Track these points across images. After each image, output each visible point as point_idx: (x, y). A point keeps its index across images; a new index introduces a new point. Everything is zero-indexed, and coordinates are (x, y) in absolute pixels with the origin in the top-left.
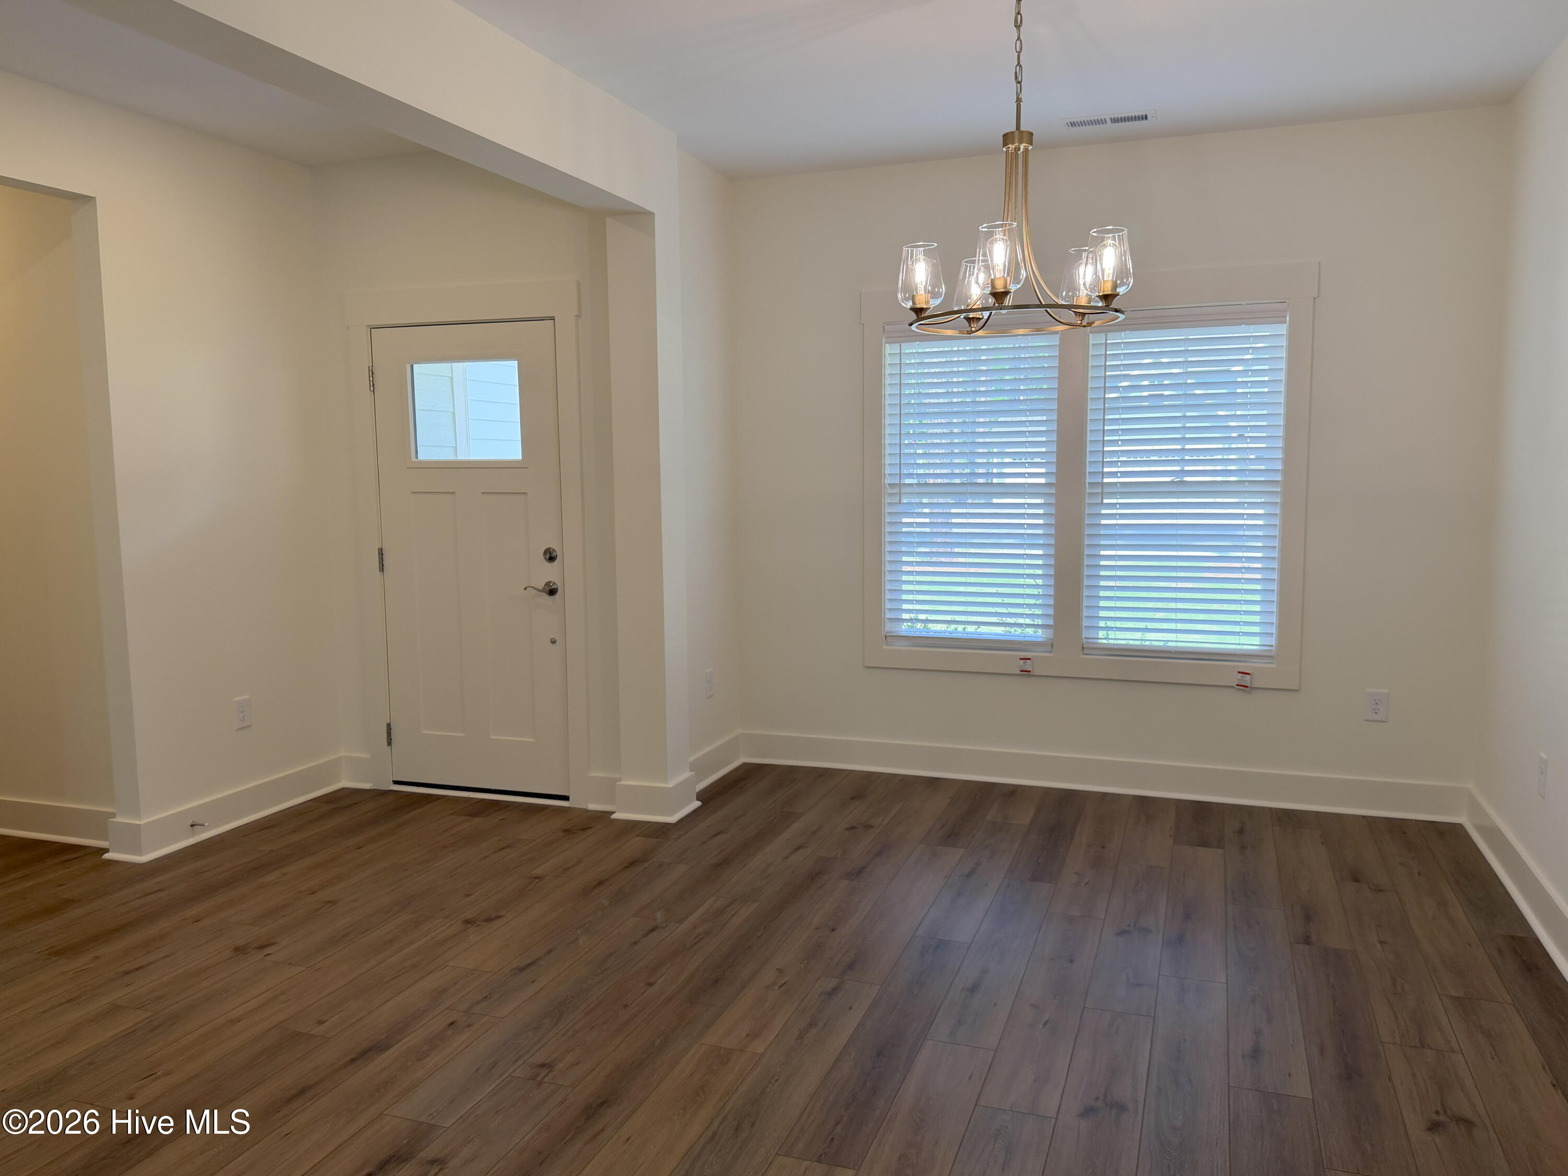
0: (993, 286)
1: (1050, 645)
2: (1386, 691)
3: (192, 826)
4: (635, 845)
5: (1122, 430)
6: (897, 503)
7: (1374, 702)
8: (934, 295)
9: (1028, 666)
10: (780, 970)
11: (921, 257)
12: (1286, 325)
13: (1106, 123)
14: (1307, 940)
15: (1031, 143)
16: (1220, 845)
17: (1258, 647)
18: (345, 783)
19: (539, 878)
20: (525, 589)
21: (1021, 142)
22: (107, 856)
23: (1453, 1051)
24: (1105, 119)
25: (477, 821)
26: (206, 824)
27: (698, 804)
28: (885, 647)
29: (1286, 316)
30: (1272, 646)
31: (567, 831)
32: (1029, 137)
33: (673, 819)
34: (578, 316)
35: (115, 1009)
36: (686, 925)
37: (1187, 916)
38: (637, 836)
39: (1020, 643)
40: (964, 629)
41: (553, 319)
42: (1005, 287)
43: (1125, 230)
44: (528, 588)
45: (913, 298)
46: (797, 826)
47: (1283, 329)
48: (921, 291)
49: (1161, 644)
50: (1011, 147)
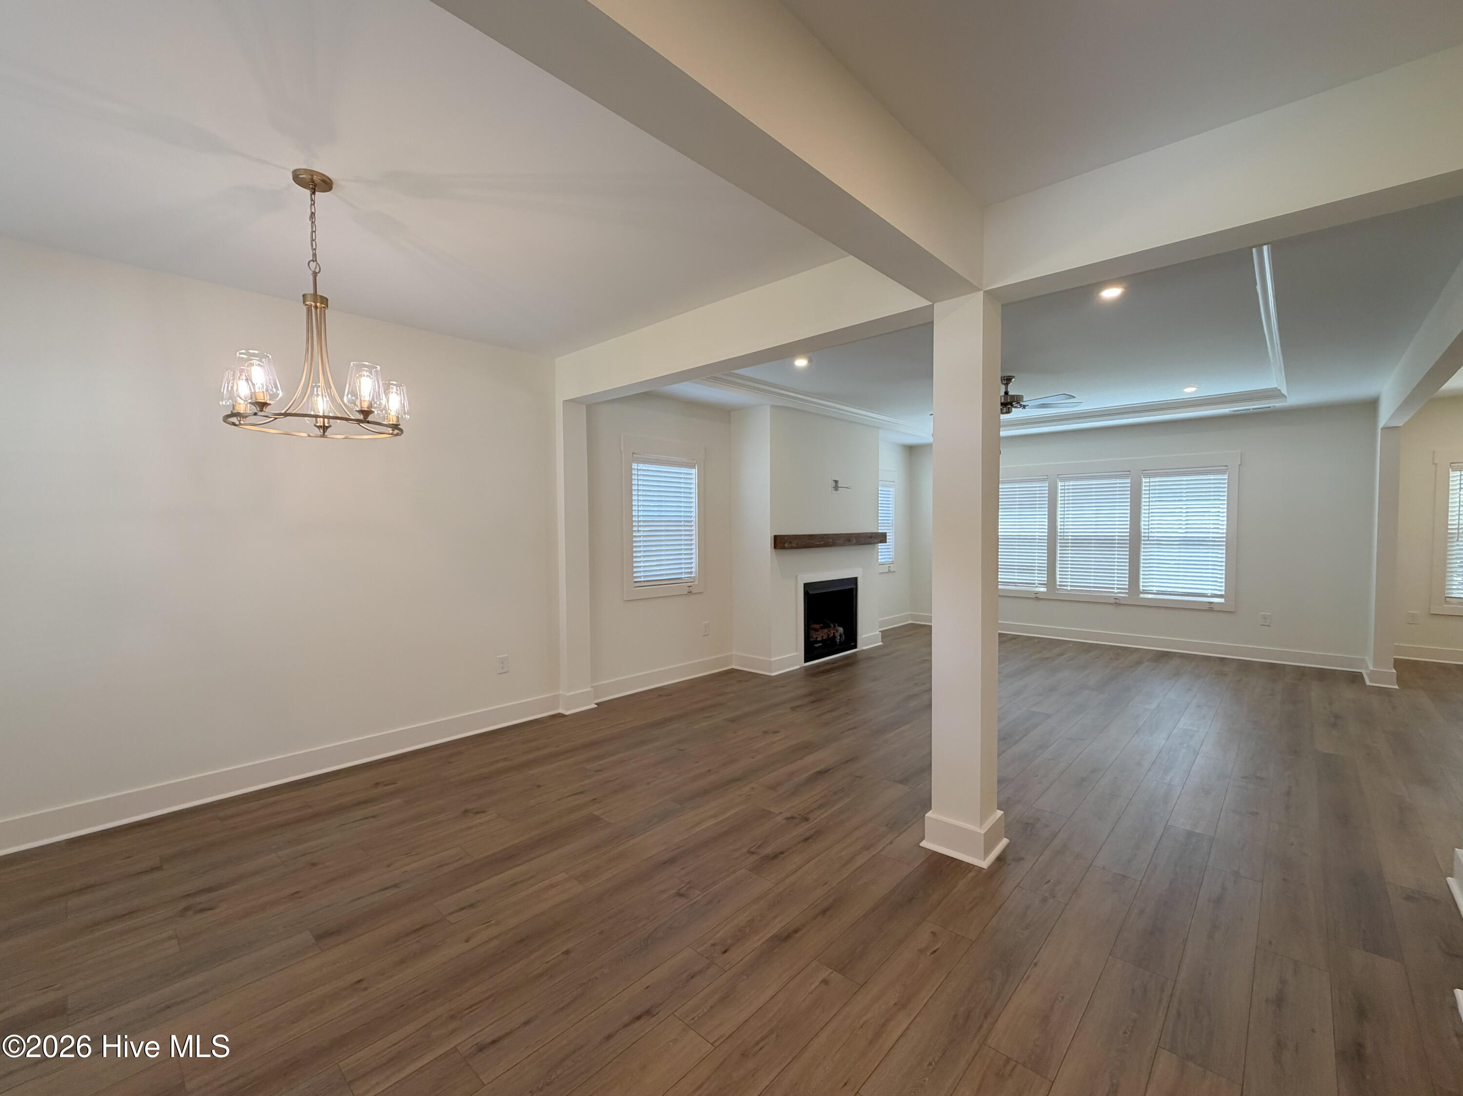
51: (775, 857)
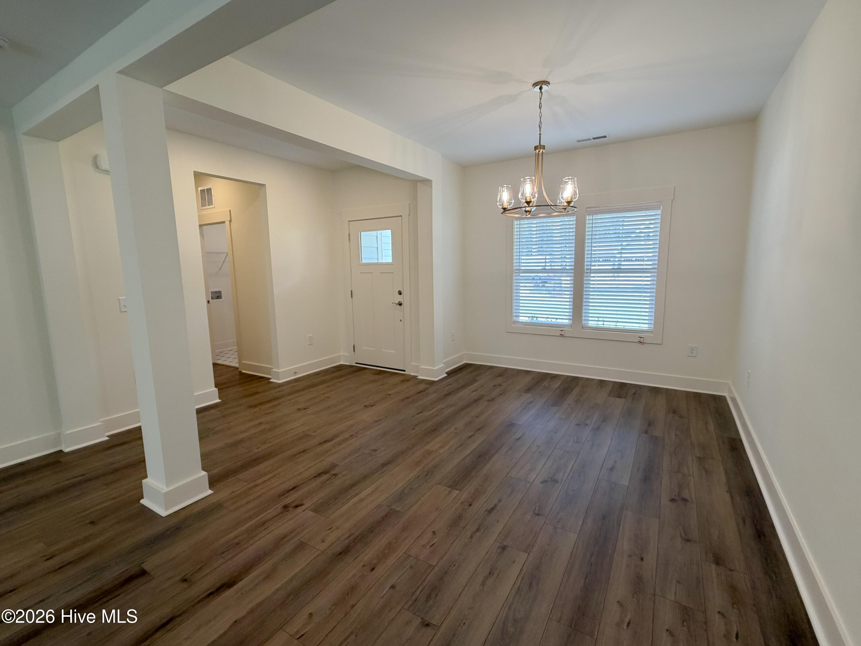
0: (526, 199)
1: (571, 326)
2: (697, 346)
3: (295, 373)
4: (422, 387)
5: (598, 250)
6: (517, 276)
7: (692, 350)
8: (510, 204)
9: (563, 333)
10: (456, 429)
11: (505, 190)
12: (660, 210)
13: (591, 140)
14: (646, 432)
15: (544, 149)
16: (625, 397)
17: (647, 328)
18: (342, 363)
19: (390, 395)
20: (392, 303)
21: (540, 149)
22: (271, 380)
23: (690, 475)
24: (591, 139)
25: (376, 376)
26: (298, 373)
27: (446, 375)
28: (513, 325)
29: (661, 207)
30: (652, 328)
31: (403, 381)
32: (544, 147)
33: (436, 379)
34: (409, 215)
35: (261, 423)
36: (430, 412)
37: (604, 421)
38: (424, 384)
39: (560, 325)
40: (551, 320)
41: (401, 216)
42: (530, 199)
43: (575, 178)
44: (393, 304)
45: (503, 204)
46: (476, 384)
47: (659, 212)
48: (505, 202)
49: (622, 327)
50: (537, 151)
51: (320, 475)
